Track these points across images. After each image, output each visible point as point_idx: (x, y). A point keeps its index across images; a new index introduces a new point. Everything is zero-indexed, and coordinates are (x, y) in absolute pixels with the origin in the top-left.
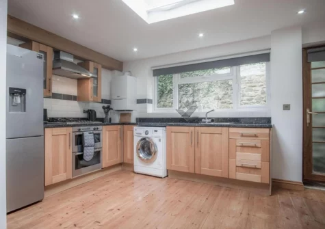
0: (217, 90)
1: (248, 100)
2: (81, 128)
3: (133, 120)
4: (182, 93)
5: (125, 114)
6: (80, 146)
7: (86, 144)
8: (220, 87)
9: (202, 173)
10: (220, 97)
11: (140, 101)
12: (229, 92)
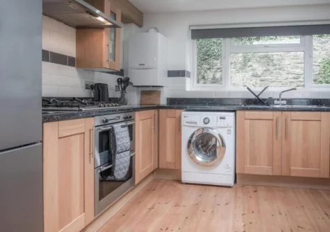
0: (255, 66)
1: (294, 78)
2: (108, 117)
3: (163, 102)
4: (206, 66)
5: (149, 92)
6: (106, 152)
7: (118, 149)
8: (259, 62)
9: (293, 174)
10: (259, 73)
11: (172, 74)
12: (271, 68)
